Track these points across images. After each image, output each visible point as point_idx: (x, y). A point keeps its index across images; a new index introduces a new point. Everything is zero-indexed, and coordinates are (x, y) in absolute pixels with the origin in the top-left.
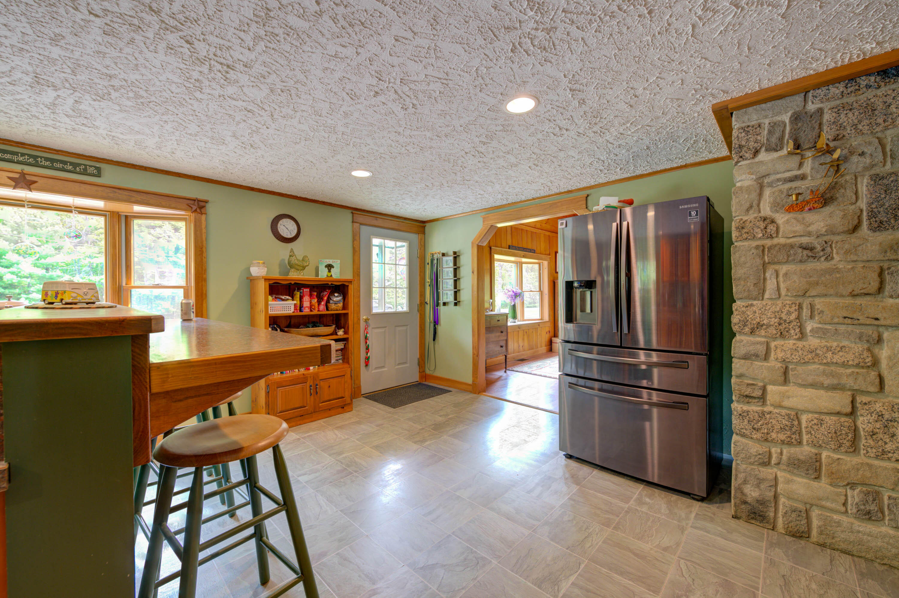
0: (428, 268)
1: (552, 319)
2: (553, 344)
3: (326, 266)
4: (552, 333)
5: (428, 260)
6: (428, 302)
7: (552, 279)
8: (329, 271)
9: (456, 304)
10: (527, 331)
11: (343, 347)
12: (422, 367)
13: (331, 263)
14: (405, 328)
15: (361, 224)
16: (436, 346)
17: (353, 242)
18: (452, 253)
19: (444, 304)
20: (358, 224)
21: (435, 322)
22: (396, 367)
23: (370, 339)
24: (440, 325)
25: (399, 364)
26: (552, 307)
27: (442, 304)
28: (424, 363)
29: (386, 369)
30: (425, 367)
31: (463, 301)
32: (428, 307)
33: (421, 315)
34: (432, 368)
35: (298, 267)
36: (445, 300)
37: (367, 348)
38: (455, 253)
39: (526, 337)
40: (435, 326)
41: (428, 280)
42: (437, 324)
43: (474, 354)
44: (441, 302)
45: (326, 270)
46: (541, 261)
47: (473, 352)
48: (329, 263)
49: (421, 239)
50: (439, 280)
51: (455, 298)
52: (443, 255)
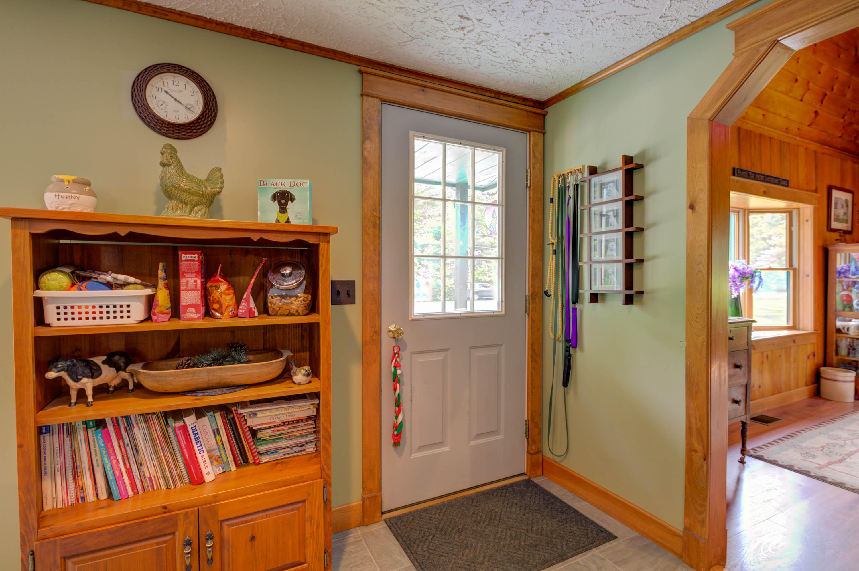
0: (552, 210)
1: (821, 327)
2: (823, 381)
3: (275, 197)
4: (820, 358)
5: (552, 192)
6: (552, 292)
7: (821, 244)
8: (283, 210)
9: (629, 300)
10: (769, 353)
11: (312, 412)
12: (534, 441)
13: (286, 187)
14: (493, 352)
15: (384, 101)
16: (571, 397)
17: (363, 143)
18: (619, 163)
19: (595, 298)
20: (376, 101)
21: (567, 340)
22: (473, 443)
23: (406, 380)
24: (582, 350)
25: (479, 436)
26: (821, 302)
27: (587, 297)
28: (540, 433)
29: (446, 449)
30: (541, 441)
31: (653, 292)
32: (550, 304)
33: (532, 320)
34: (560, 449)
35: (185, 197)
36: (597, 288)
37: (398, 403)
38: (628, 160)
39: (766, 367)
40: (567, 350)
41: (551, 238)
42: (575, 347)
43: (690, 450)
44: (585, 293)
45: (276, 206)
46: (795, 205)
47: (689, 444)
48: (283, 188)
49: (536, 145)
50: (579, 236)
51: (629, 283)
52: (593, 171)
